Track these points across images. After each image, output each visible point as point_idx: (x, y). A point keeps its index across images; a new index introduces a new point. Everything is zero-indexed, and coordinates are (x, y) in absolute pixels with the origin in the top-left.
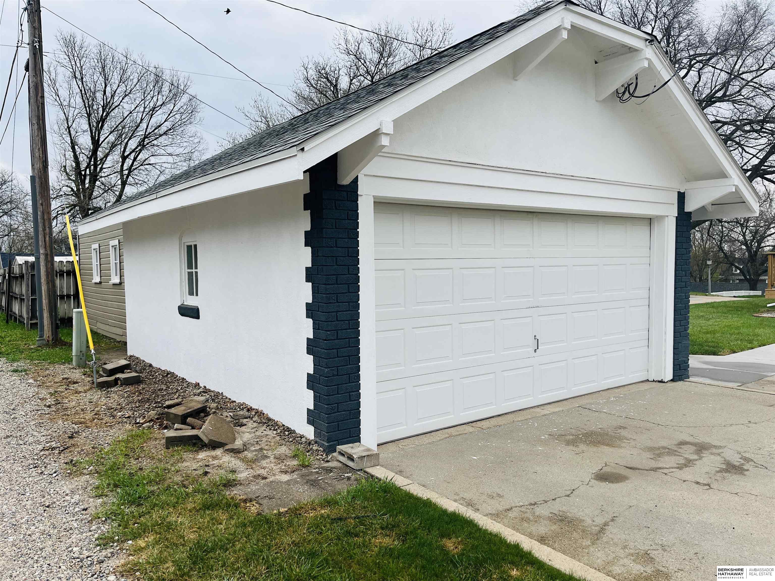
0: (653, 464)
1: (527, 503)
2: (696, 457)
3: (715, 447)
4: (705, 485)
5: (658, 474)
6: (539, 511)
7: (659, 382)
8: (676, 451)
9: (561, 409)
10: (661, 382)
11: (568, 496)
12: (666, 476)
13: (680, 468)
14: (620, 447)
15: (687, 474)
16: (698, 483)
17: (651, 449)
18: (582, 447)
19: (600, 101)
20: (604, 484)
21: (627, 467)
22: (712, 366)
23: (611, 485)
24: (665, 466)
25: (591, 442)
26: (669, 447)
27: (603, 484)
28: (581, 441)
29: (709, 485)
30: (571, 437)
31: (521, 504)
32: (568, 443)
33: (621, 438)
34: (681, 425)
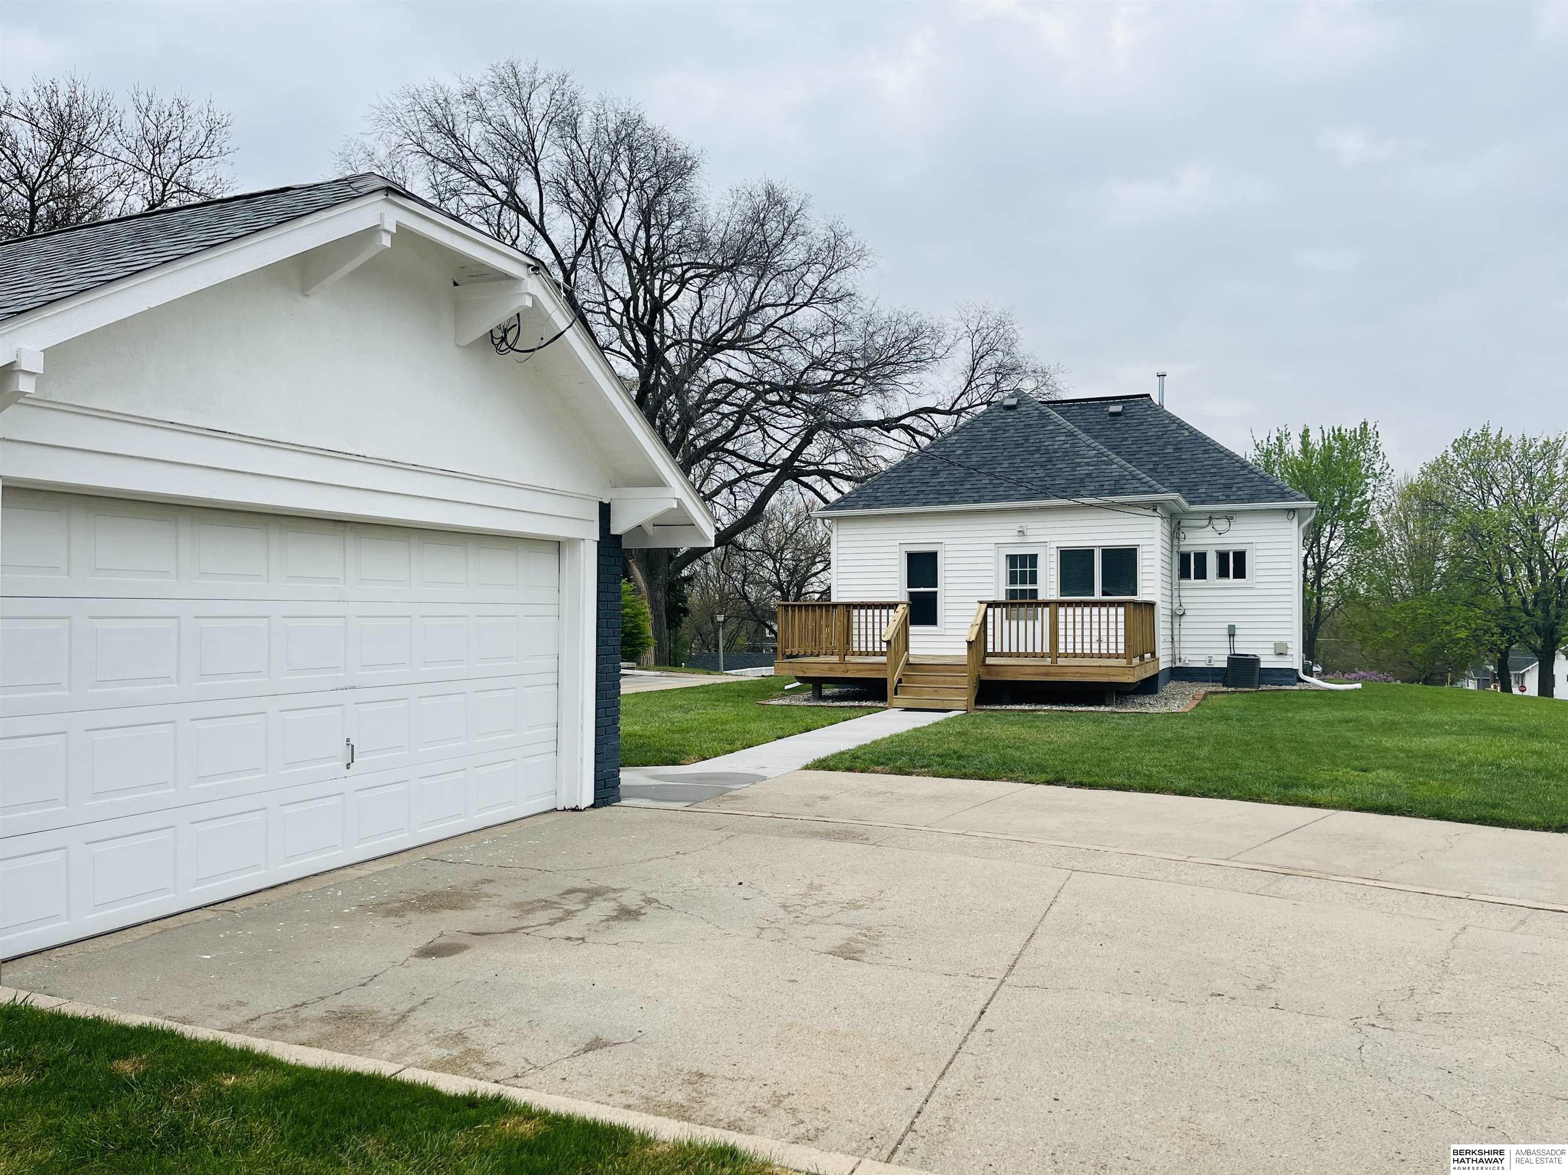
0: (515, 924)
1: (289, 1005)
2: (581, 906)
3: (615, 890)
4: (579, 939)
5: (519, 936)
6: (305, 1012)
7: (573, 810)
8: (555, 903)
9: (392, 865)
10: (576, 810)
11: (364, 985)
12: (527, 937)
13: (551, 924)
14: (473, 908)
15: (559, 930)
16: (569, 939)
17: (518, 905)
18: (412, 916)
19: (464, 347)
20: (429, 960)
21: (473, 934)
22: (662, 780)
23: (440, 960)
24: (531, 924)
25: (428, 907)
26: (549, 899)
27: (425, 961)
28: (413, 907)
29: (583, 939)
30: (397, 905)
31: (278, 1008)
32: (388, 913)
33: (477, 898)
34: (580, 867)
